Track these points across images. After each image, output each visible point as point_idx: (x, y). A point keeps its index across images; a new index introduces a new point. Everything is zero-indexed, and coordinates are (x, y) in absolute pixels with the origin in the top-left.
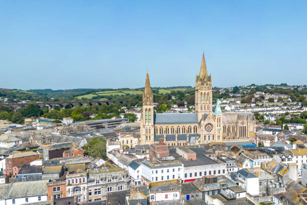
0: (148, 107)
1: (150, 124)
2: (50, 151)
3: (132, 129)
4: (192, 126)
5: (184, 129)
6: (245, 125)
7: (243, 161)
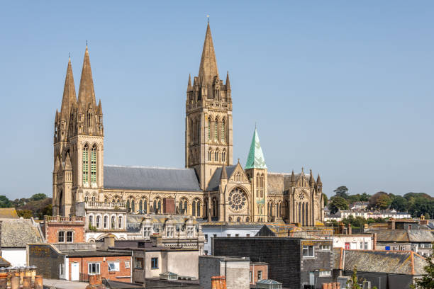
0: (90, 140)
1: (95, 185)
6: (306, 200)
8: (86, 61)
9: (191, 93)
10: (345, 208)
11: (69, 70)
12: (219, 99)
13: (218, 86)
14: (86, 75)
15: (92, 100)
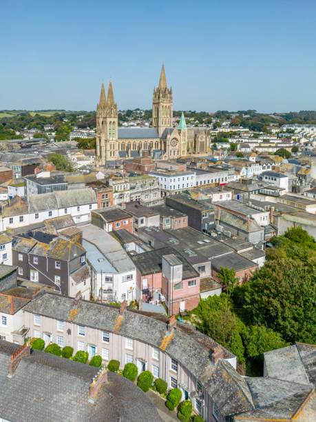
0: (112, 120)
1: (114, 139)
2: (22, 167)
3: (72, 147)
4: (154, 141)
5: (145, 145)
6: (204, 140)
7: (241, 169)
8: (110, 85)
9: (155, 94)
10: (220, 126)
11: (103, 86)
12: (167, 98)
13: (167, 92)
14: (110, 92)
15: (113, 102)
